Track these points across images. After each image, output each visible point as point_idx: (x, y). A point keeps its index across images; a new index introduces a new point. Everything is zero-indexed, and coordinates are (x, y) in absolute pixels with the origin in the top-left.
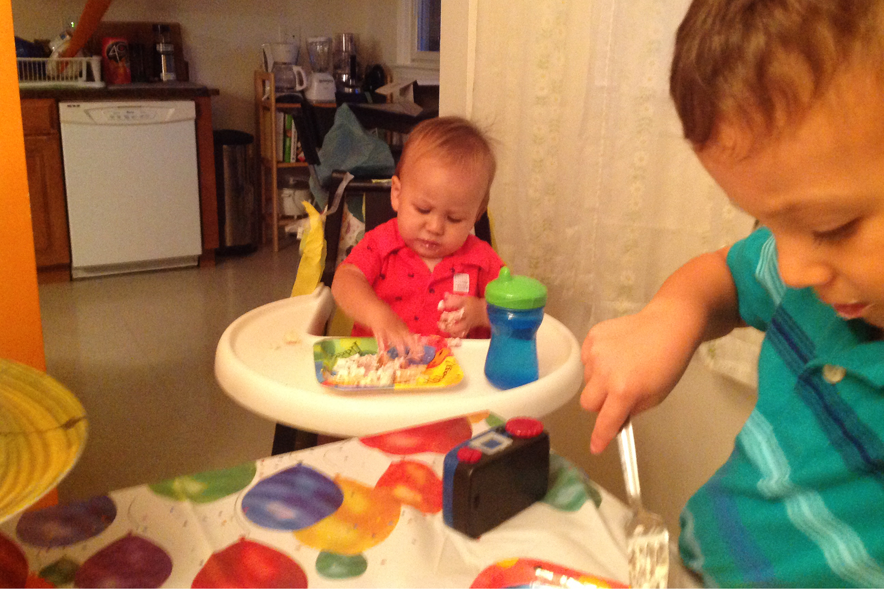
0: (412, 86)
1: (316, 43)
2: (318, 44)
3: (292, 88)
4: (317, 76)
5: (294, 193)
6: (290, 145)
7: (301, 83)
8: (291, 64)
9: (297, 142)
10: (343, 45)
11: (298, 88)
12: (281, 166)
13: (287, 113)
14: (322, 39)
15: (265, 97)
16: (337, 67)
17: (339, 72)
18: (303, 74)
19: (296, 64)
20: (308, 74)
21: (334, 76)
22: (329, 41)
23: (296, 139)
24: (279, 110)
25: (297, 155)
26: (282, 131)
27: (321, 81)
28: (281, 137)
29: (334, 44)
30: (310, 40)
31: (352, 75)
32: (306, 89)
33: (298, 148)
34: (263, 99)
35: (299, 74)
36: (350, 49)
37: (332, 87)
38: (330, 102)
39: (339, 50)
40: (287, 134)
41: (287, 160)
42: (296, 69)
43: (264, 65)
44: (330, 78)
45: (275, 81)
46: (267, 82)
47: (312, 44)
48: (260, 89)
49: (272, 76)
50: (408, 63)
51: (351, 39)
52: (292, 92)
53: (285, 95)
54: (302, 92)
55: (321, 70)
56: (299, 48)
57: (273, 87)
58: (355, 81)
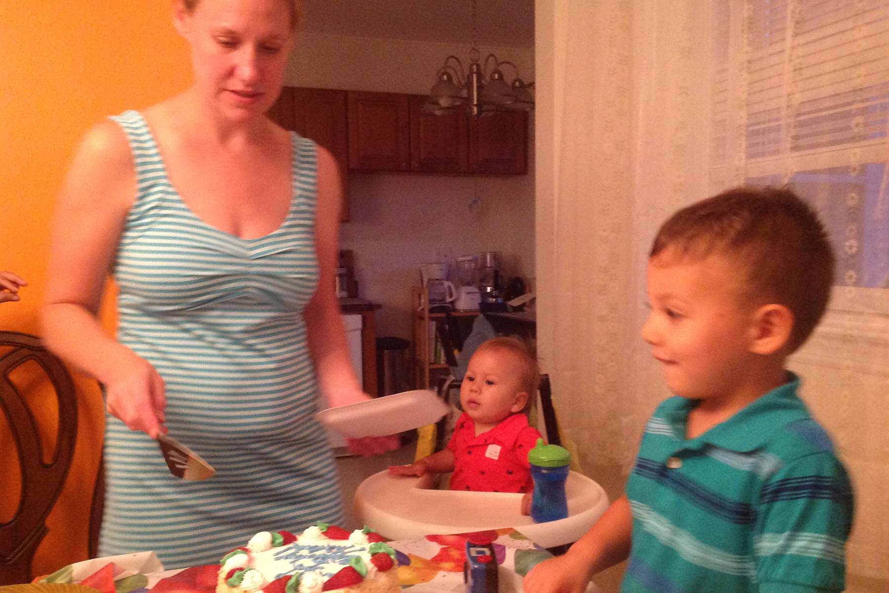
1: (464, 262)
2: (466, 262)
3: (444, 300)
4: (464, 289)
7: (451, 296)
8: (442, 280)
10: (488, 263)
11: (449, 300)
12: (432, 367)
14: (470, 258)
15: (421, 308)
17: (484, 284)
18: (453, 287)
19: (448, 279)
20: (457, 288)
21: (480, 288)
22: (475, 260)
24: (432, 319)
26: (434, 337)
27: (468, 293)
28: (434, 343)
29: (480, 261)
30: (460, 259)
31: (496, 287)
32: (455, 301)
34: (418, 310)
35: (449, 287)
36: (493, 266)
37: (477, 299)
38: (474, 311)
39: (484, 267)
41: (438, 362)
42: (447, 284)
43: (420, 283)
44: (476, 290)
45: (430, 293)
46: (422, 296)
47: (461, 261)
48: (416, 302)
49: (426, 291)
51: (496, 257)
52: (444, 303)
53: (436, 307)
54: (452, 303)
55: (468, 284)
56: (450, 266)
57: (427, 300)
58: (497, 292)
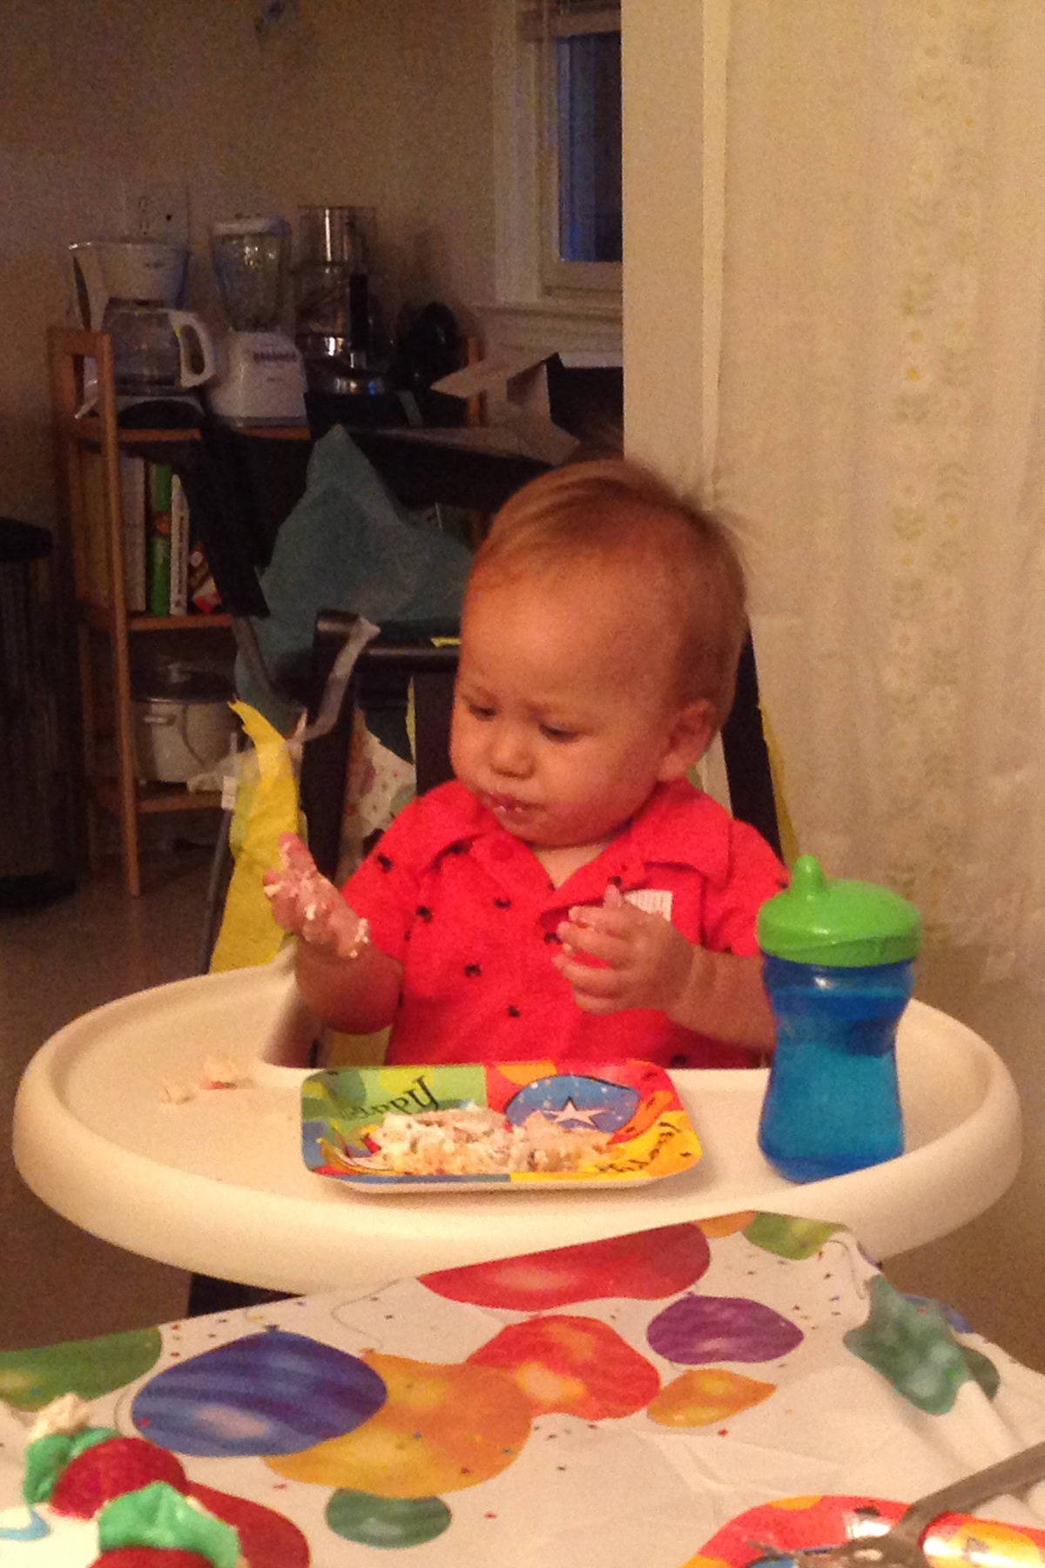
0: (545, 368)
1: (241, 237)
2: (246, 240)
3: (171, 380)
4: (245, 342)
5: (184, 711)
6: (167, 562)
7: (197, 366)
8: (162, 303)
9: (191, 550)
10: (325, 246)
11: (188, 380)
12: (139, 625)
13: (157, 461)
14: (258, 225)
15: (85, 409)
16: (308, 312)
17: (316, 327)
18: (203, 335)
19: (180, 304)
20: (218, 336)
21: (300, 339)
22: (280, 232)
23: (185, 544)
24: (130, 450)
25: (191, 591)
26: (139, 516)
27: (258, 358)
28: (140, 538)
29: (296, 241)
30: (222, 228)
31: (357, 338)
32: (214, 383)
33: (192, 570)
34: (77, 416)
35: (189, 332)
36: (346, 258)
37: (294, 373)
38: (289, 423)
39: (314, 259)
40: (158, 527)
41: (157, 606)
42: (179, 319)
43: (77, 310)
44: (286, 346)
45: (117, 357)
46: (89, 363)
47: (229, 237)
48: (69, 383)
49: (105, 343)
50: (533, 298)
51: (353, 224)
52: (169, 394)
53: (145, 404)
54: (201, 392)
55: (259, 324)
56: (187, 254)
57: (108, 376)
58: (363, 357)
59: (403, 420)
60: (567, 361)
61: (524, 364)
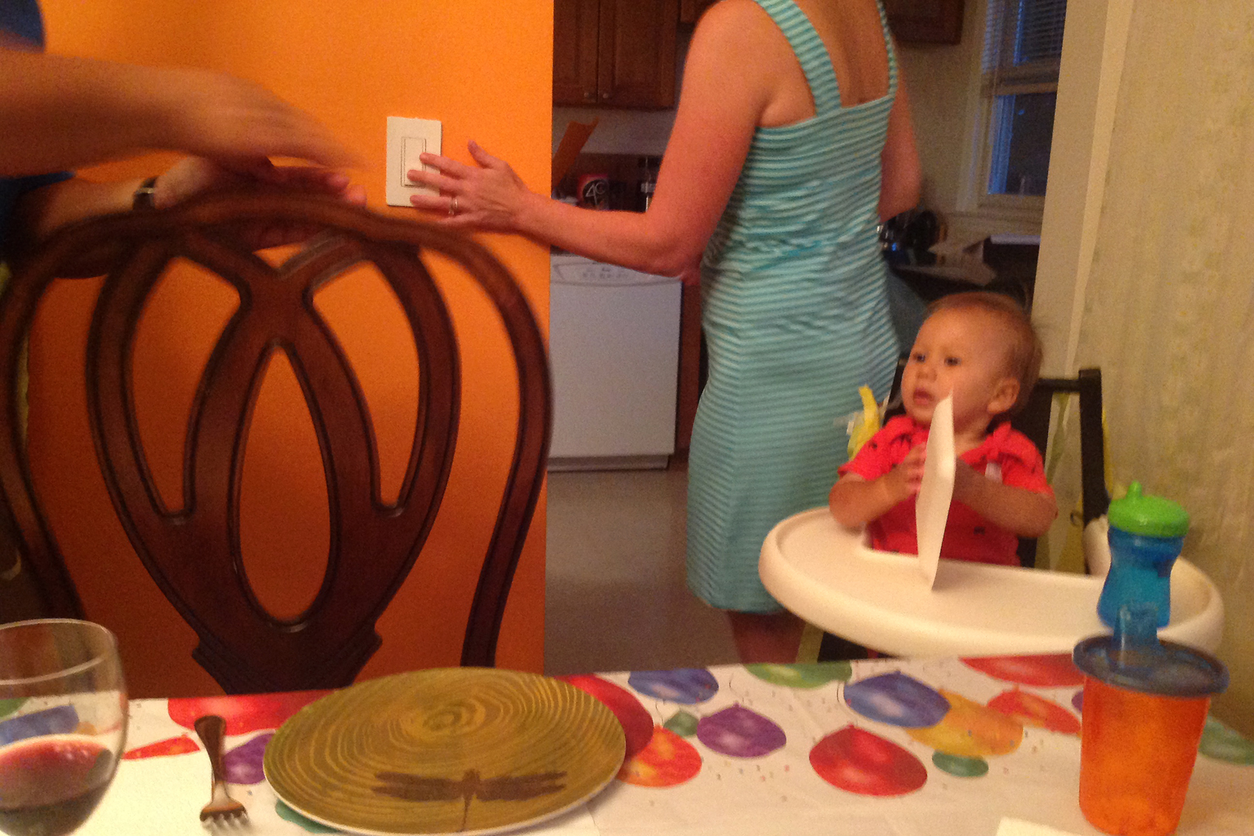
0: (982, 244)
50: (974, 209)
58: (892, 233)
59: (908, 262)
60: (996, 240)
61: (972, 241)
